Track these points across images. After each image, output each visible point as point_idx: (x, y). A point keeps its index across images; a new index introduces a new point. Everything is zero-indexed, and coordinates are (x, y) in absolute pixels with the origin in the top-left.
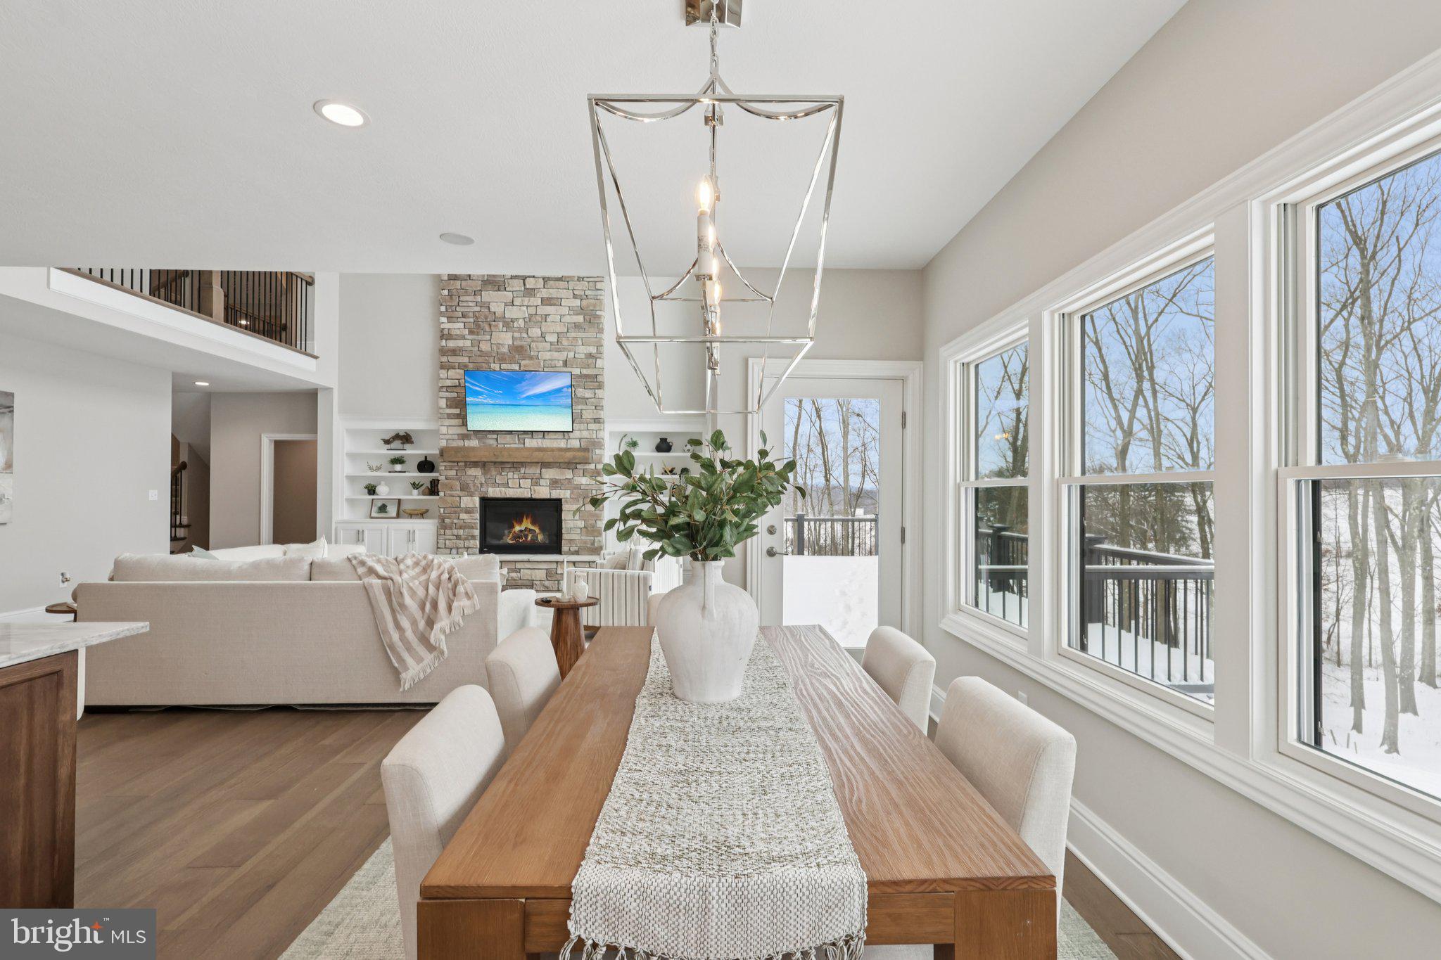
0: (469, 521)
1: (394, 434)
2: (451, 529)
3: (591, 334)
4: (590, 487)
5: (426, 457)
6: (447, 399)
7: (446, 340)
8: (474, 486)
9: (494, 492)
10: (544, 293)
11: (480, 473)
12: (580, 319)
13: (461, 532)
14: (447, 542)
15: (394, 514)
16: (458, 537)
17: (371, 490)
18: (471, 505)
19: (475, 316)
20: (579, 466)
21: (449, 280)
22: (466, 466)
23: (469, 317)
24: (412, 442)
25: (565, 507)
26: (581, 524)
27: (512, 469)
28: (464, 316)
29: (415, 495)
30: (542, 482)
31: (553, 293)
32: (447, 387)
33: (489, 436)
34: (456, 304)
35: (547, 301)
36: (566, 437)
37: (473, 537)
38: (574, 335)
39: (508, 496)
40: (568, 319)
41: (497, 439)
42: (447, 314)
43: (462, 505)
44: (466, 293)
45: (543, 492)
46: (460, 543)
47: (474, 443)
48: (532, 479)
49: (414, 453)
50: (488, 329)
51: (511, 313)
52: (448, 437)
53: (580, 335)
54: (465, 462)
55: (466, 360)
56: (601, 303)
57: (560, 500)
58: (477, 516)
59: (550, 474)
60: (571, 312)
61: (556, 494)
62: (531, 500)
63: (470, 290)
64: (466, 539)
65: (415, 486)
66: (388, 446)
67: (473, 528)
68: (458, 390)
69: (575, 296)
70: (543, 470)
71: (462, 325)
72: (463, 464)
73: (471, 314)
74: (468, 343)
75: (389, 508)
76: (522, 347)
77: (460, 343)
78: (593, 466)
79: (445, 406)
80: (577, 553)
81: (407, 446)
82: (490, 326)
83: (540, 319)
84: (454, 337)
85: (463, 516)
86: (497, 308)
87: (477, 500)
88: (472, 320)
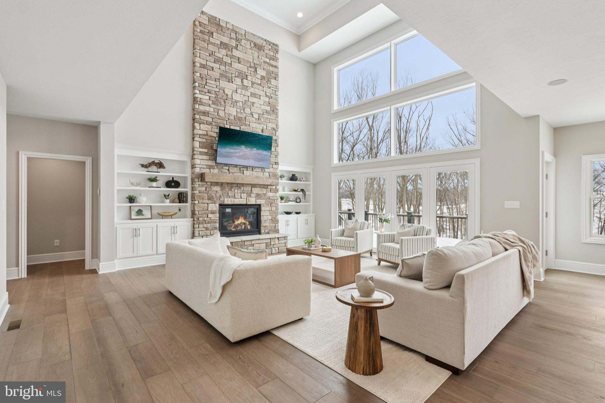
0: (213, 218)
1: (151, 161)
2: (203, 224)
3: (273, 117)
4: (274, 198)
5: (173, 178)
6: (200, 142)
7: (199, 105)
8: (216, 197)
9: (228, 201)
10: (252, 90)
11: (219, 190)
12: (268, 108)
13: (209, 225)
14: (200, 232)
15: (150, 217)
16: (207, 229)
17: (131, 200)
18: (215, 209)
19: (216, 94)
20: (269, 187)
21: (200, 67)
22: (211, 185)
23: (212, 94)
24: (164, 168)
25: (263, 208)
26: (270, 218)
27: (237, 188)
28: (209, 92)
29: (167, 203)
30: (252, 195)
31: (257, 92)
32: (200, 135)
33: (225, 168)
34: (205, 83)
35: (253, 95)
36: (263, 171)
37: (216, 228)
38: (266, 116)
39: (235, 203)
40: (263, 107)
41: (229, 170)
42: (200, 89)
43: (209, 209)
44: (211, 79)
45: (252, 201)
46: (208, 232)
47: (216, 171)
48: (247, 193)
49: (164, 174)
50: (223, 103)
51: (236, 97)
52: (200, 166)
53: (269, 117)
54: (211, 182)
55: (210, 120)
56: (278, 102)
57: (260, 205)
58: (218, 215)
59: (256, 190)
60: (265, 104)
61: (258, 202)
62: (246, 205)
63: (213, 77)
64: (212, 229)
65: (166, 196)
66: (146, 169)
67: (216, 222)
68: (206, 137)
69: (266, 96)
70: (253, 189)
71: (208, 98)
72: (210, 183)
73: (213, 92)
74: (212, 110)
75: (144, 212)
76: (241, 118)
77: (207, 109)
78: (274, 187)
79: (198, 147)
80: (268, 233)
81: (159, 170)
82: (225, 102)
83: (250, 104)
84: (204, 104)
85: (210, 215)
86: (228, 92)
87: (217, 205)
88: (214, 96)
